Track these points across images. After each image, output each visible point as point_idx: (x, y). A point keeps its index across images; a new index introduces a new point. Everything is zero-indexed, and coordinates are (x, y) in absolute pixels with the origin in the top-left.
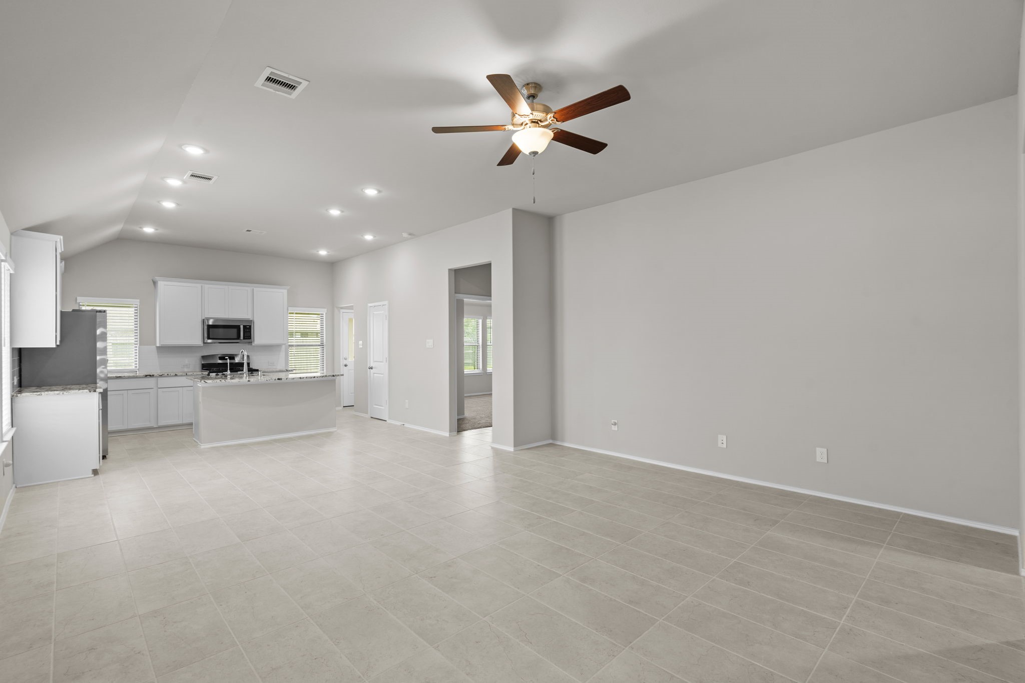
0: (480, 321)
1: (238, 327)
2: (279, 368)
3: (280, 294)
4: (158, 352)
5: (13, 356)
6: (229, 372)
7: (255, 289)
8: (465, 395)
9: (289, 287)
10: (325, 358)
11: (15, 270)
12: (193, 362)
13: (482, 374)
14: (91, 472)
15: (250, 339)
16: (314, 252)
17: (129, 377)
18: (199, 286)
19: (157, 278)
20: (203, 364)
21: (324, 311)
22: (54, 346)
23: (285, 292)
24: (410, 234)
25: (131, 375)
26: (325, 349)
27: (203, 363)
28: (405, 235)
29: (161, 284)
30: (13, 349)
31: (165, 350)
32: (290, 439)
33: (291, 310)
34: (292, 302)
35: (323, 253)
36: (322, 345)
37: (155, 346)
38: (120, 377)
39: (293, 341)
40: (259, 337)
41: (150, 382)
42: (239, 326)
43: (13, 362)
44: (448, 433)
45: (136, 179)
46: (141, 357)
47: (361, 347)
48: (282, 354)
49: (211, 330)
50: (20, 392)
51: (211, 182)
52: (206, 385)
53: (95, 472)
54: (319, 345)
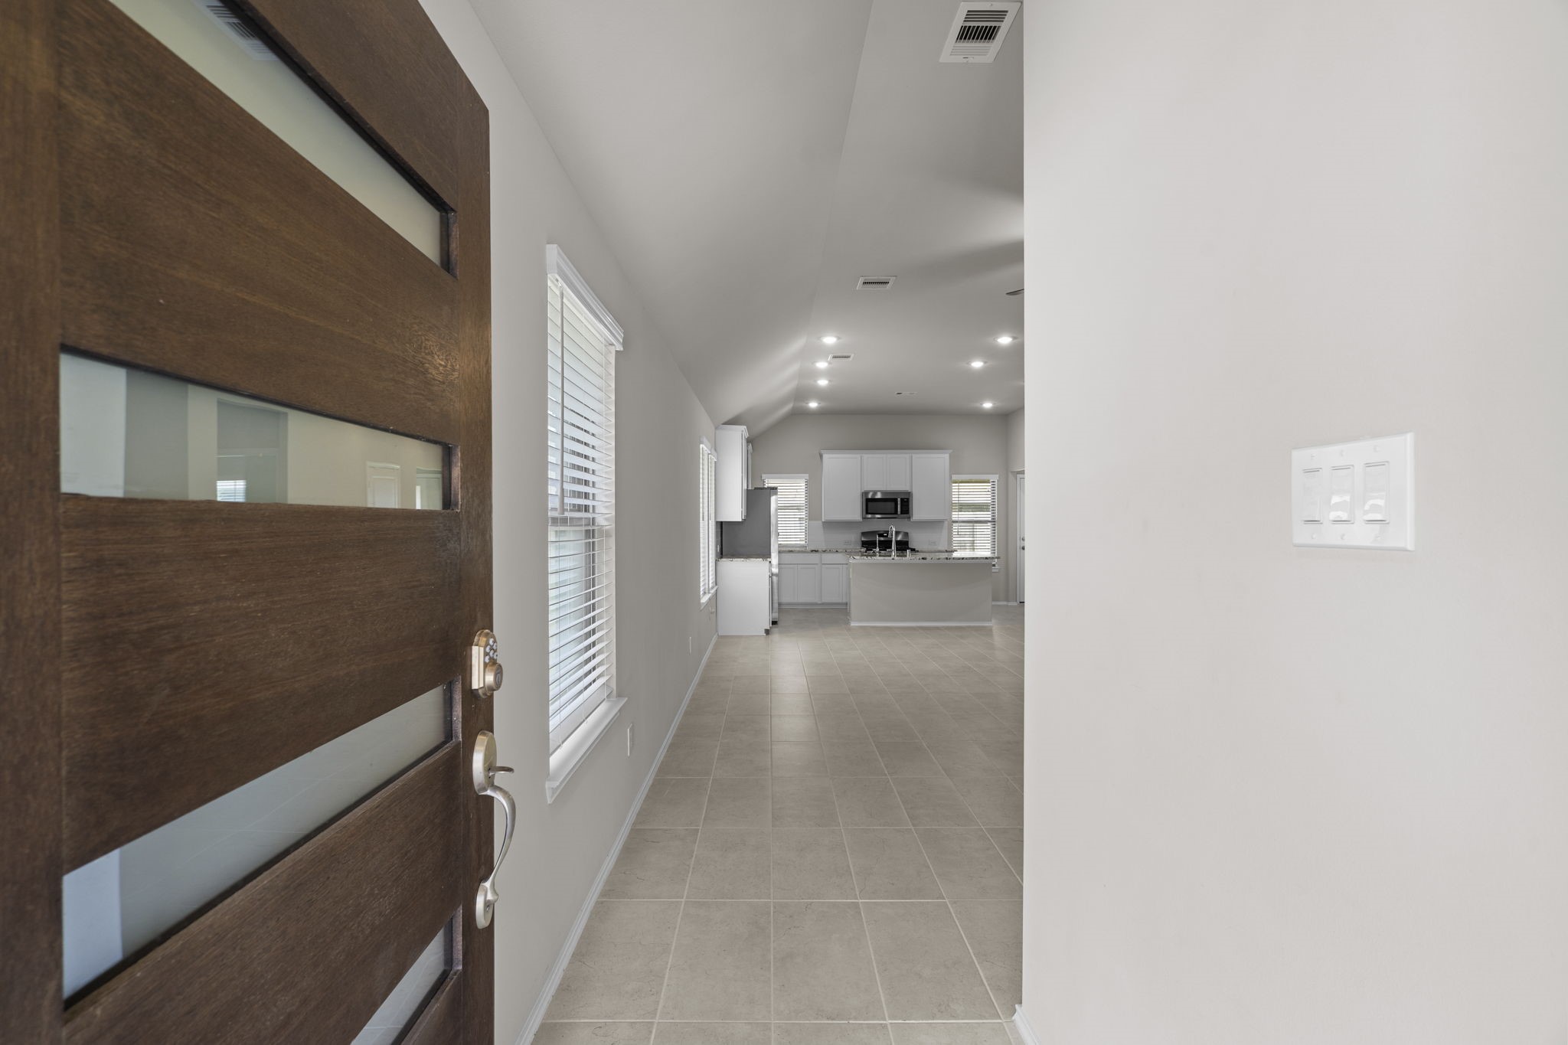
1: (895, 500)
2: (941, 548)
3: (940, 460)
4: (824, 528)
5: (716, 528)
6: (878, 549)
7: (913, 455)
9: (951, 451)
10: (996, 534)
11: (717, 459)
12: (854, 537)
14: (764, 631)
15: (908, 513)
16: (978, 405)
17: (799, 552)
18: (858, 456)
19: (822, 452)
20: (862, 541)
21: (995, 478)
22: (740, 520)
23: (947, 456)
25: (803, 549)
26: (996, 526)
27: (863, 539)
29: (826, 457)
30: (717, 522)
31: (831, 525)
32: (937, 628)
33: (955, 477)
34: (955, 468)
35: (988, 405)
36: (993, 521)
37: (820, 522)
38: (791, 551)
39: (955, 516)
40: (918, 512)
41: (815, 557)
42: (897, 499)
43: (717, 532)
45: (794, 368)
46: (809, 532)
48: (945, 532)
49: (870, 504)
50: (721, 558)
51: (851, 359)
52: (854, 561)
53: (767, 632)
54: (990, 522)
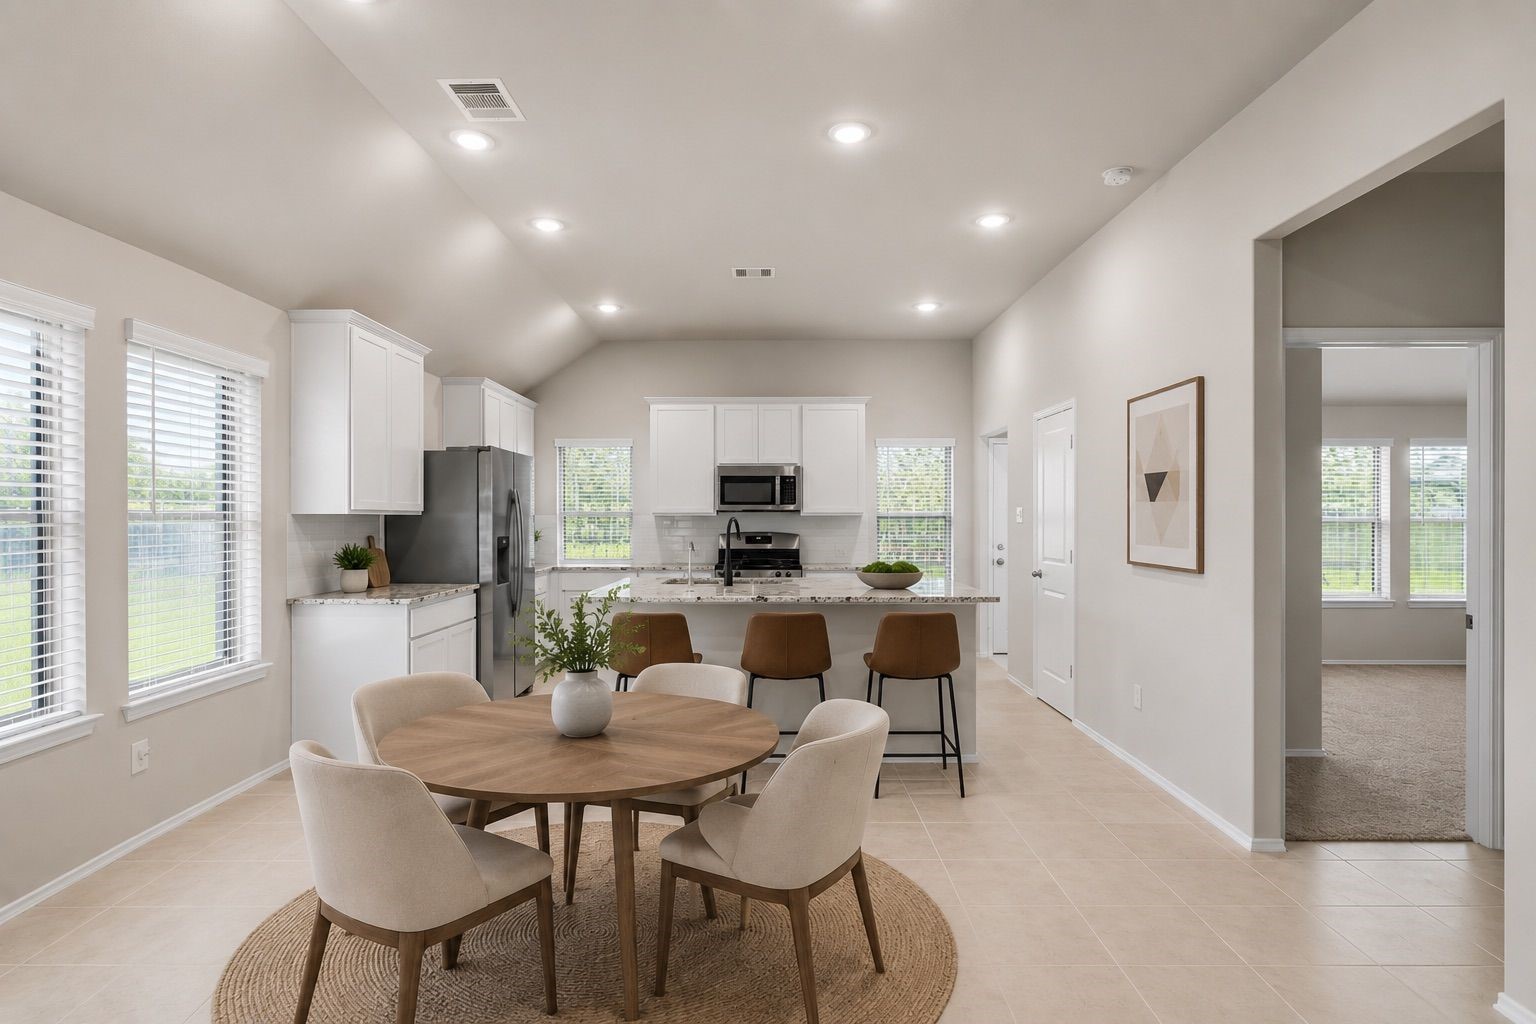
0: (1386, 453)
1: (771, 481)
2: (856, 562)
3: (853, 415)
4: (657, 527)
7: (802, 406)
8: (1324, 662)
9: (867, 399)
13: (1391, 606)
15: (796, 504)
18: (710, 407)
19: (648, 400)
20: (719, 550)
23: (860, 409)
24: (1126, 170)
26: (953, 525)
28: (1111, 178)
29: (654, 409)
31: (667, 521)
35: (927, 307)
36: (948, 516)
37: (652, 517)
40: (814, 499)
42: (773, 478)
44: (1251, 839)
47: (1019, 520)
49: (728, 486)
54: (942, 517)
